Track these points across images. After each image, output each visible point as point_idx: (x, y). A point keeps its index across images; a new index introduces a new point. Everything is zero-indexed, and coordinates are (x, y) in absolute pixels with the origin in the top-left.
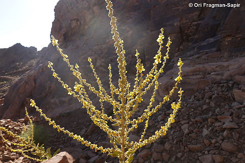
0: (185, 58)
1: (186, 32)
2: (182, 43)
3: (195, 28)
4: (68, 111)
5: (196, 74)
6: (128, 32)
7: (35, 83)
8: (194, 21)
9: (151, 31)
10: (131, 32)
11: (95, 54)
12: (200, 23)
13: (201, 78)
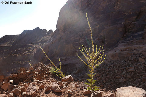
0: (125, 41)
1: (128, 27)
2: (125, 33)
3: (133, 25)
4: (66, 63)
5: (127, 50)
6: (97, 26)
7: (49, 49)
8: (133, 22)
9: (110, 26)
10: (98, 26)
11: (79, 36)
12: (136, 23)
13: (129, 52)
